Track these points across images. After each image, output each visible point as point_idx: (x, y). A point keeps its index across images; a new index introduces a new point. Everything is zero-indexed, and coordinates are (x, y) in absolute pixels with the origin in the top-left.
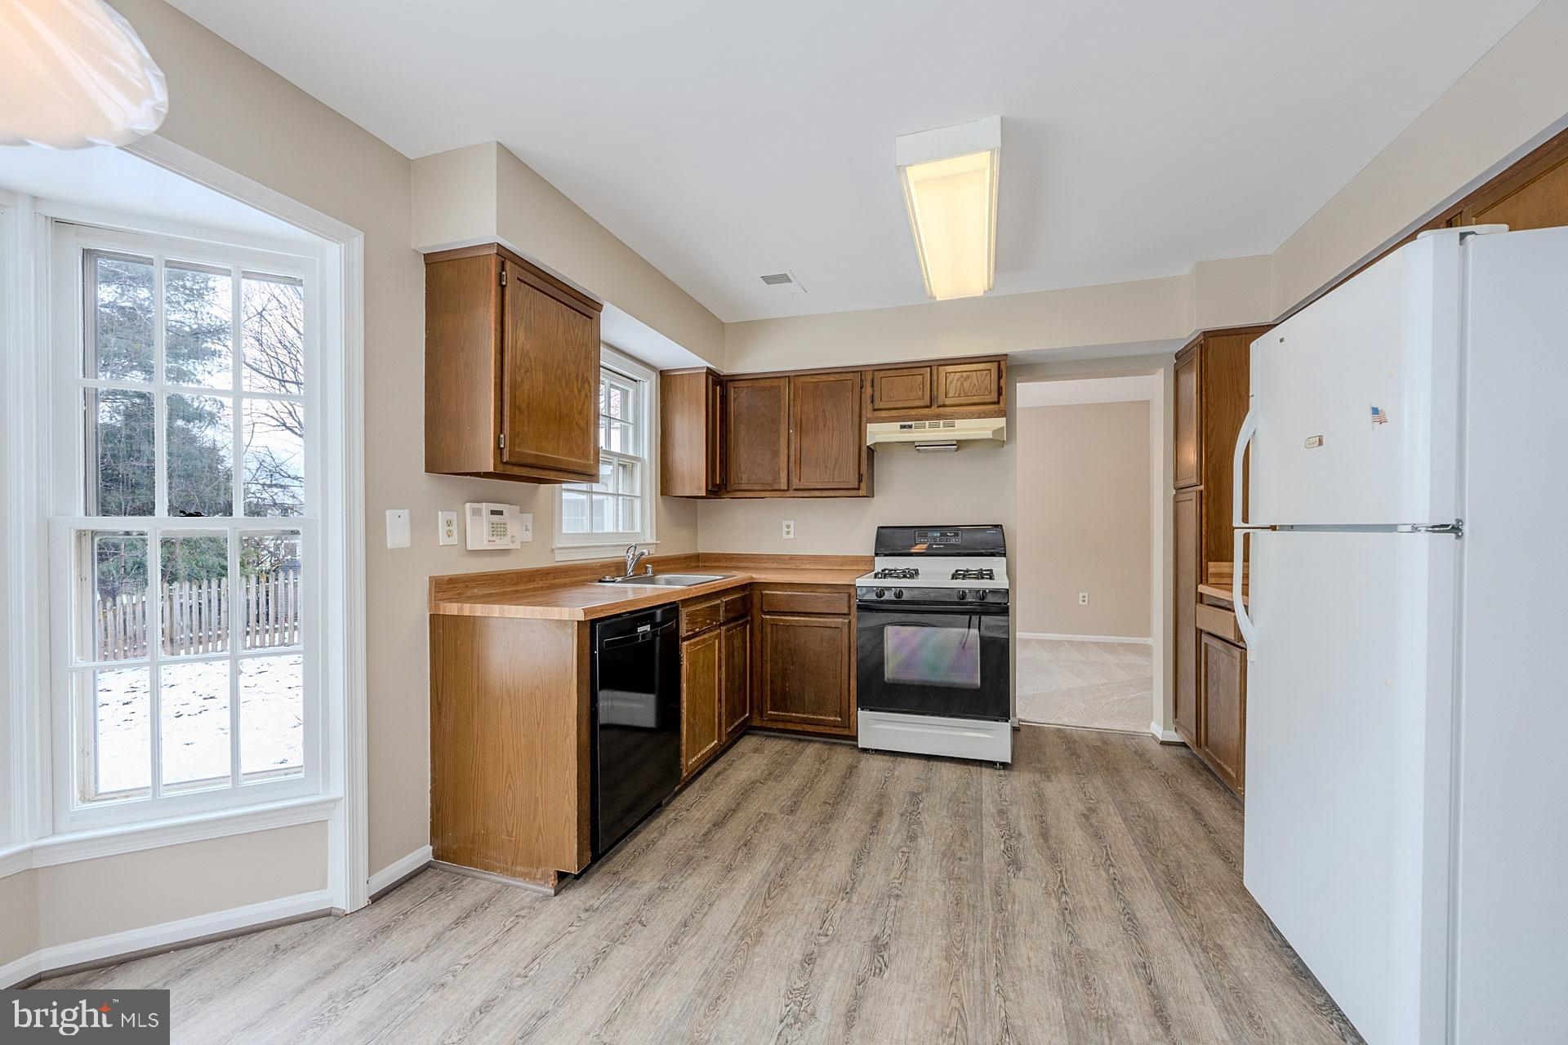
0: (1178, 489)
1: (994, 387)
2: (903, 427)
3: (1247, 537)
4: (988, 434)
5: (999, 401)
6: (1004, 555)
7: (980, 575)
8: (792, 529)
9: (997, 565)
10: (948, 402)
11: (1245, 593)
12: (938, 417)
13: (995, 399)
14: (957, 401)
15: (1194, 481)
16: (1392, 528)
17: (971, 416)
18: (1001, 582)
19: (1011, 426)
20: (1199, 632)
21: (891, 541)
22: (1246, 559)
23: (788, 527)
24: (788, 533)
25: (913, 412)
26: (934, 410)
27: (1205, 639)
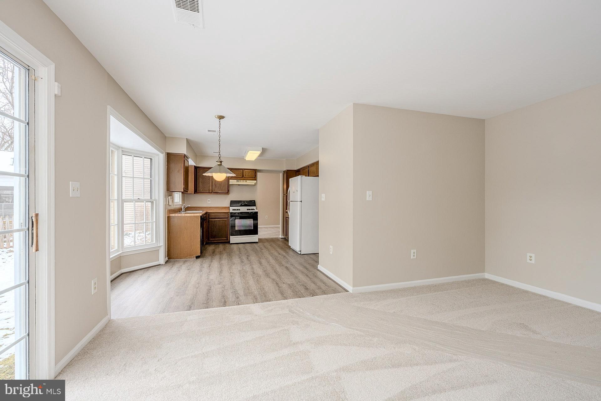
0: (284, 194)
1: (254, 175)
2: (237, 181)
3: (289, 202)
4: (254, 184)
5: (255, 178)
6: (255, 206)
7: (252, 210)
8: (210, 201)
9: (254, 208)
10: (246, 177)
11: (289, 210)
12: (244, 180)
13: (254, 177)
14: (248, 177)
15: (286, 193)
16: (297, 201)
17: (250, 180)
18: (256, 211)
19: (257, 182)
20: (286, 217)
21: (233, 203)
22: (289, 206)
23: (209, 200)
24: (209, 202)
25: (239, 178)
26: (243, 178)
27: (287, 218)
